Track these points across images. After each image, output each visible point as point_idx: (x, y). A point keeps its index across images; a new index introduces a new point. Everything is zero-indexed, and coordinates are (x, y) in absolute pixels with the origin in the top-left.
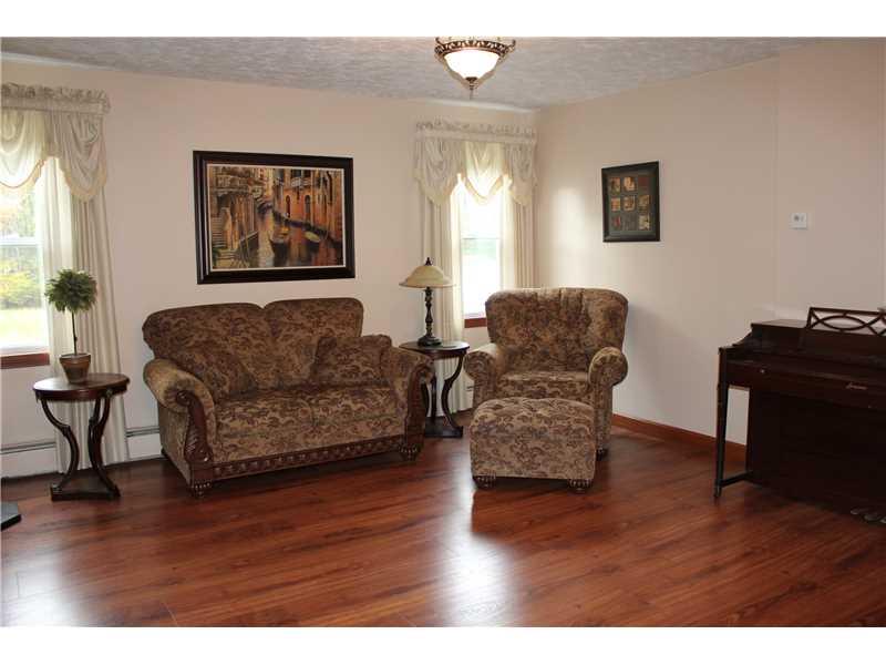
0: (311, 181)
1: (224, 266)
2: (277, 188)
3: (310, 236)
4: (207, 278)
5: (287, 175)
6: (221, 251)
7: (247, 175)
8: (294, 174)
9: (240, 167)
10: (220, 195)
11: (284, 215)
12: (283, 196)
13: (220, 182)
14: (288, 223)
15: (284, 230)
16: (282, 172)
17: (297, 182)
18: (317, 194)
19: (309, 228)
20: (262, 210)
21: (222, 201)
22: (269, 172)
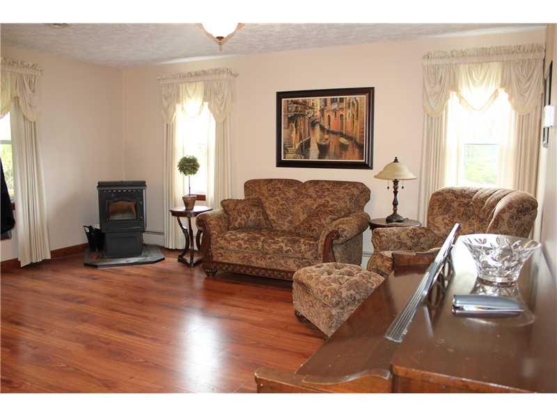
0: (344, 105)
1: (290, 157)
2: (322, 111)
3: (343, 140)
4: (281, 164)
5: (329, 102)
6: (289, 149)
7: (305, 103)
8: (333, 101)
9: (300, 99)
10: (289, 116)
11: (326, 127)
12: (326, 115)
13: (290, 109)
14: (328, 132)
15: (326, 136)
16: (325, 101)
17: (335, 106)
18: (348, 114)
19: (342, 135)
20: (313, 124)
21: (291, 120)
22: (317, 101)
